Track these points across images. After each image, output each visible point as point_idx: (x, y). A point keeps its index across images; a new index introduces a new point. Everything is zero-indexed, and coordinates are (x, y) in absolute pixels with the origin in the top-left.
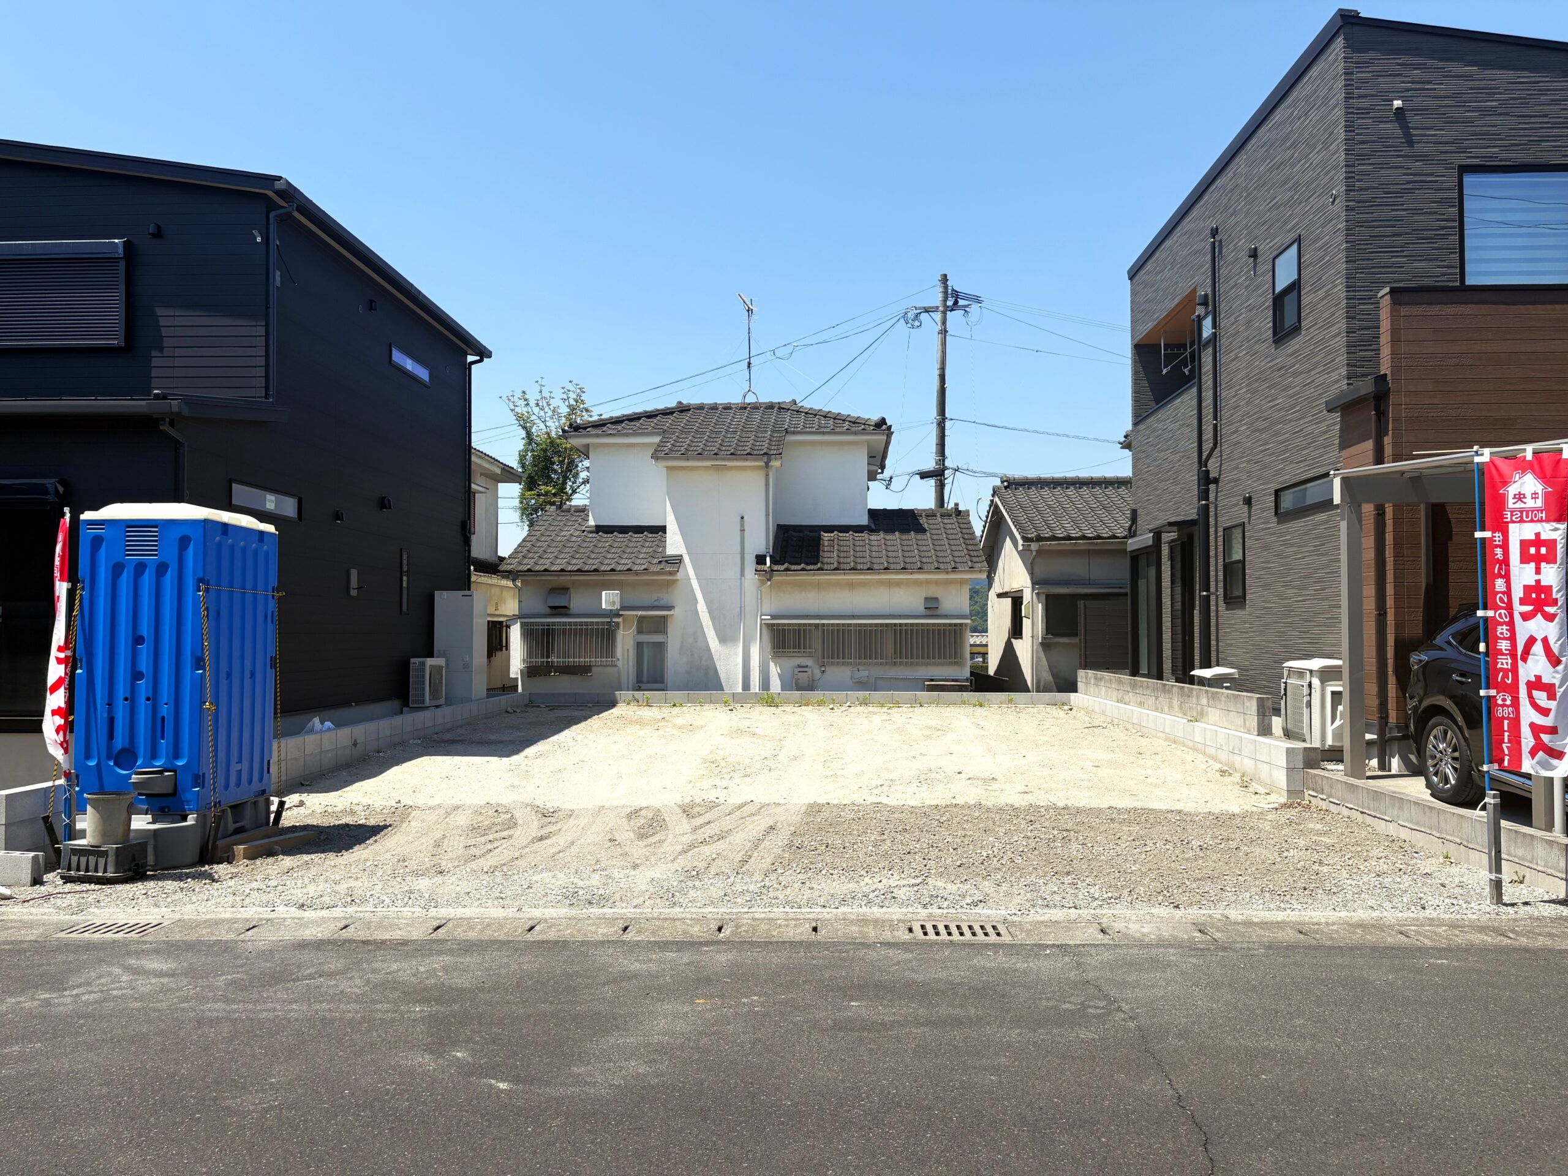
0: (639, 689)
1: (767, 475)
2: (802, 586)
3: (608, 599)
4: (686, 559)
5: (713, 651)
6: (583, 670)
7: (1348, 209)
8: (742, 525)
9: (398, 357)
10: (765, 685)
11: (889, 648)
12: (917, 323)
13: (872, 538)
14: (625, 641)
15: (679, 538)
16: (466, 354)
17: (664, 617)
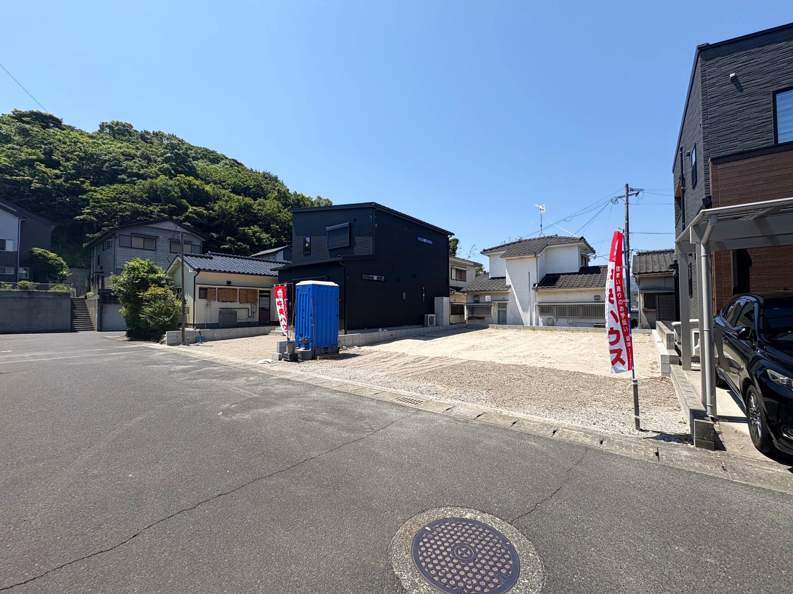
0: (499, 324)
1: (537, 259)
2: (549, 293)
3: (488, 298)
4: (512, 286)
5: (521, 313)
6: (482, 318)
7: (704, 128)
8: (529, 275)
9: (420, 239)
10: (538, 324)
11: (581, 313)
12: (616, 202)
13: (579, 276)
14: (494, 310)
15: (510, 280)
16: (448, 235)
17: (506, 303)
